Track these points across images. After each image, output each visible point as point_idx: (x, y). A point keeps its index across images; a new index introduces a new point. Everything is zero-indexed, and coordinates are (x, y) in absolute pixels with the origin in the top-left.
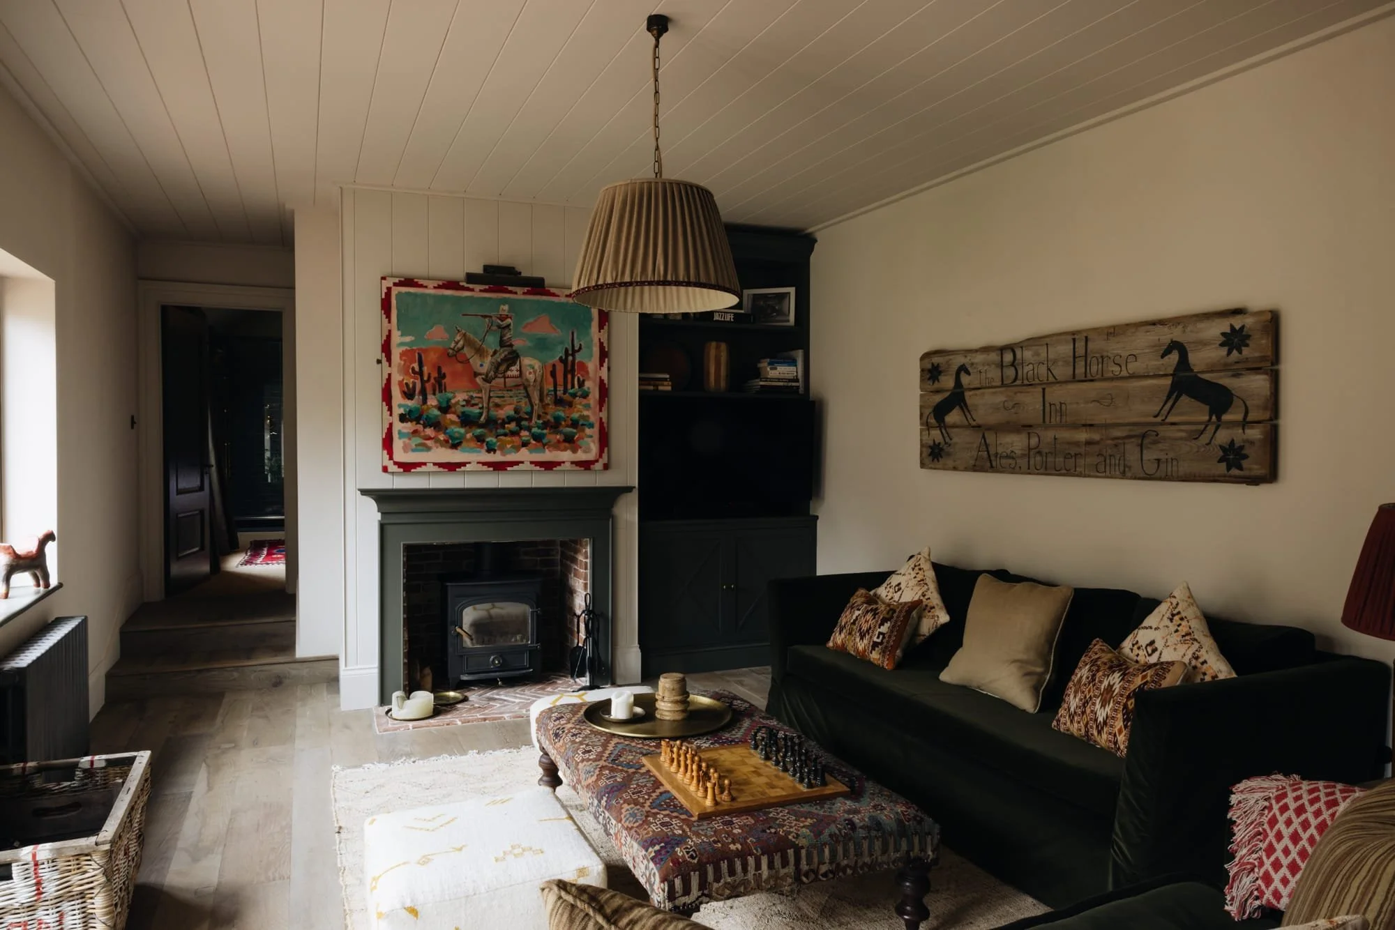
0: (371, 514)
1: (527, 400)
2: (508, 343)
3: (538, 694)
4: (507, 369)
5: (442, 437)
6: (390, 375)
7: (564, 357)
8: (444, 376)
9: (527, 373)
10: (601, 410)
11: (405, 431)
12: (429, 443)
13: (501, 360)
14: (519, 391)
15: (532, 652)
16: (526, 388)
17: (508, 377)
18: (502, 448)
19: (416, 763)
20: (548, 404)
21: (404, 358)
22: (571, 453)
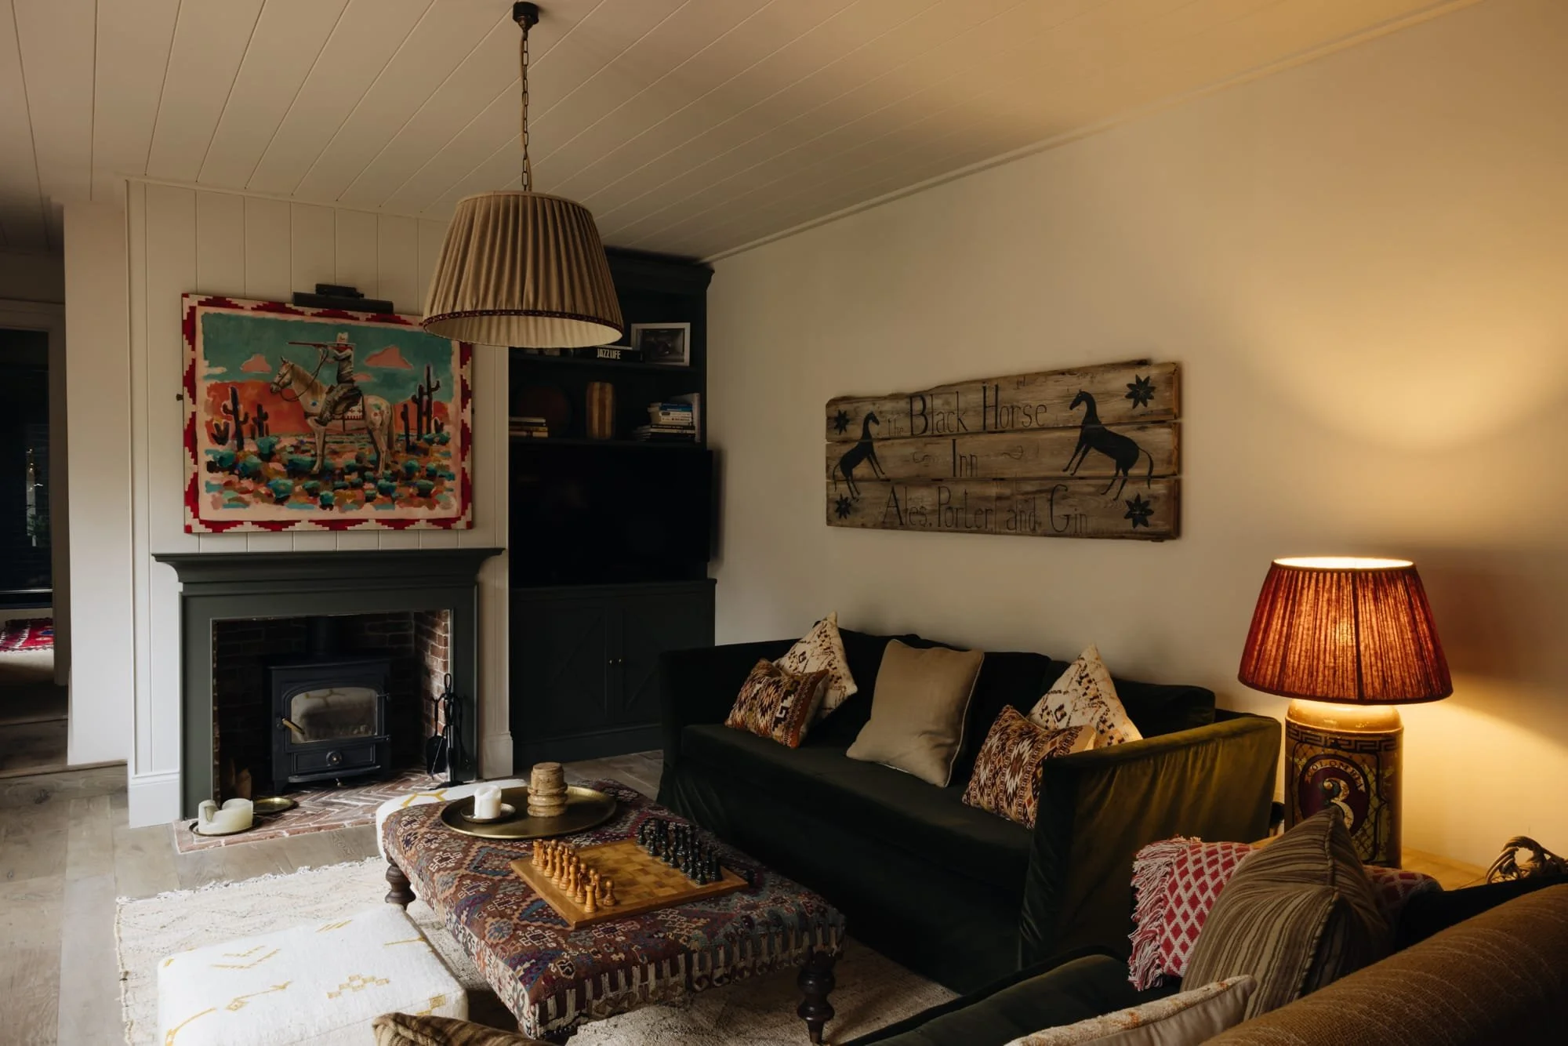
0: (169, 585)
1: (372, 446)
2: (348, 379)
3: (388, 794)
4: (347, 409)
5: (263, 490)
6: (194, 414)
7: (417, 397)
8: (266, 417)
9: (372, 415)
10: (463, 459)
11: (214, 482)
12: (246, 497)
13: (340, 398)
14: (363, 436)
15: (379, 746)
16: (370, 433)
17: (348, 419)
18: (341, 504)
19: (229, 887)
20: (398, 452)
21: (213, 393)
22: (426, 509)
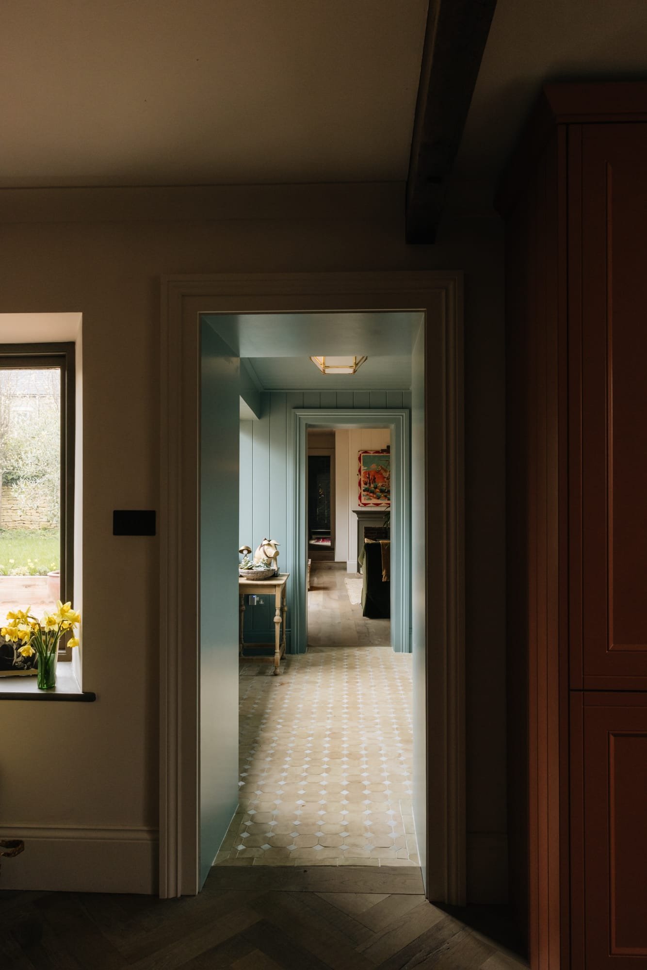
0: (354, 518)
5: (375, 496)
6: (361, 478)
8: (375, 478)
11: (365, 494)
12: (371, 498)
21: (364, 473)
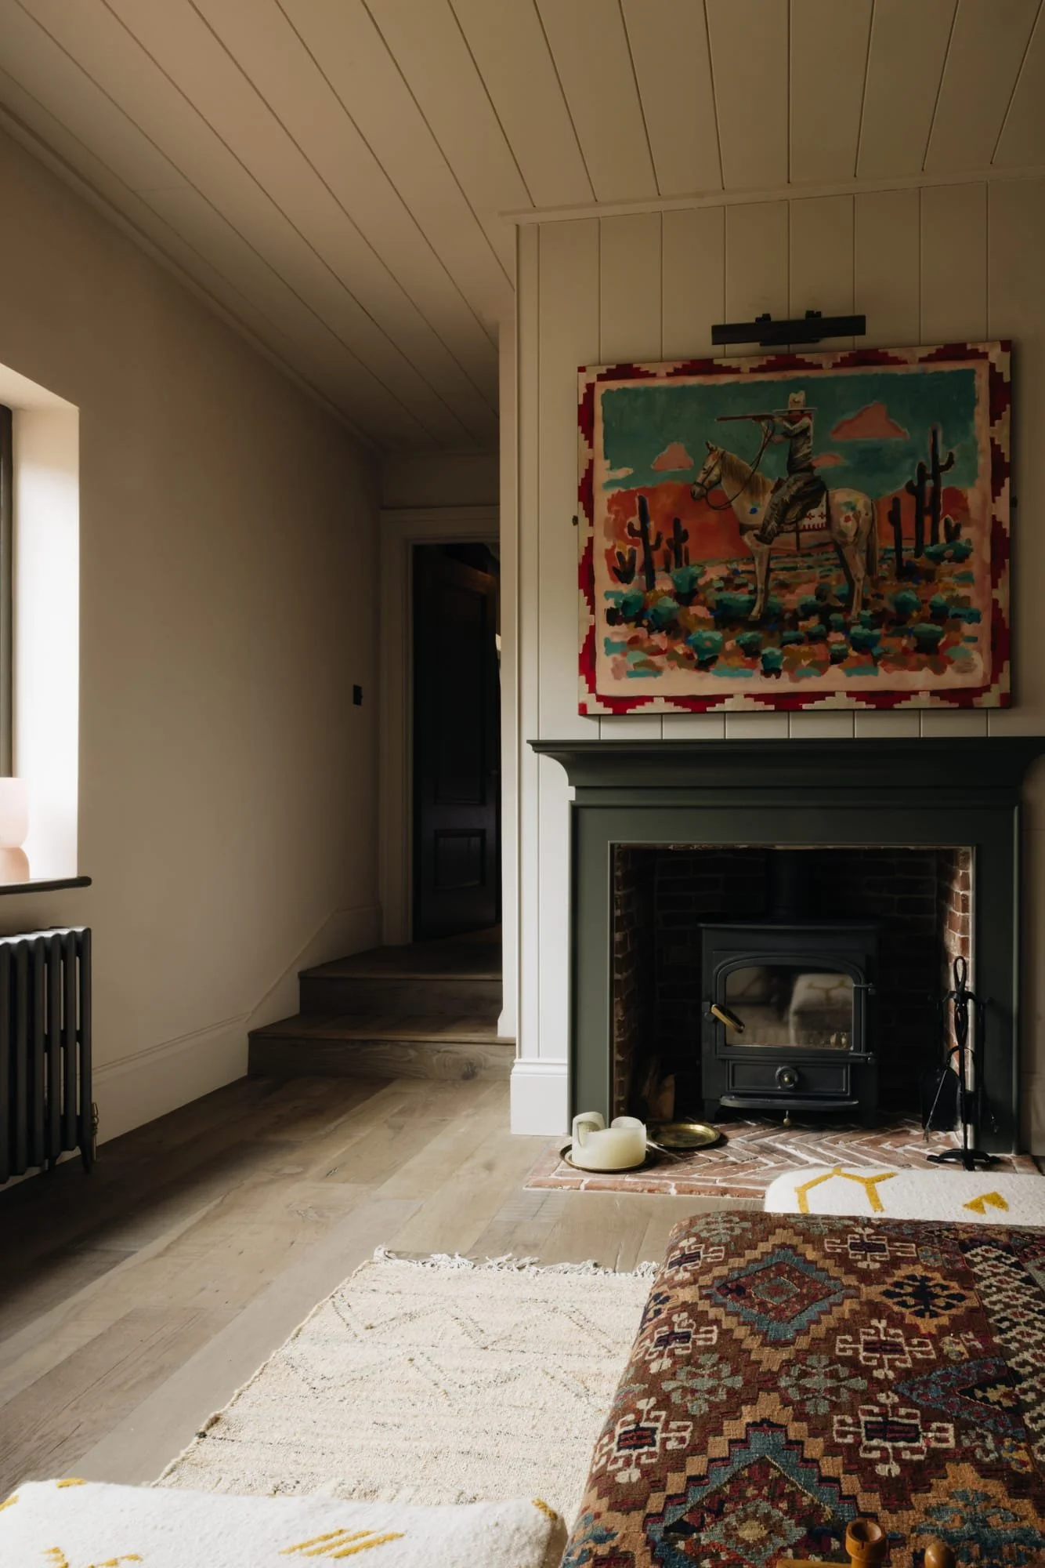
0: (556, 787)
1: (841, 572)
2: (805, 465)
3: (861, 1152)
4: (803, 514)
5: (680, 649)
6: (591, 540)
7: (916, 484)
8: (685, 536)
9: (842, 520)
10: (994, 585)
11: (616, 639)
12: (658, 660)
13: (793, 498)
14: (826, 556)
15: (857, 1069)
16: (838, 549)
17: (804, 530)
18: (793, 668)
20: (884, 578)
21: (615, 508)
22: (930, 672)
